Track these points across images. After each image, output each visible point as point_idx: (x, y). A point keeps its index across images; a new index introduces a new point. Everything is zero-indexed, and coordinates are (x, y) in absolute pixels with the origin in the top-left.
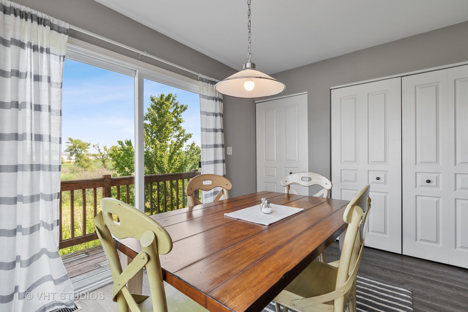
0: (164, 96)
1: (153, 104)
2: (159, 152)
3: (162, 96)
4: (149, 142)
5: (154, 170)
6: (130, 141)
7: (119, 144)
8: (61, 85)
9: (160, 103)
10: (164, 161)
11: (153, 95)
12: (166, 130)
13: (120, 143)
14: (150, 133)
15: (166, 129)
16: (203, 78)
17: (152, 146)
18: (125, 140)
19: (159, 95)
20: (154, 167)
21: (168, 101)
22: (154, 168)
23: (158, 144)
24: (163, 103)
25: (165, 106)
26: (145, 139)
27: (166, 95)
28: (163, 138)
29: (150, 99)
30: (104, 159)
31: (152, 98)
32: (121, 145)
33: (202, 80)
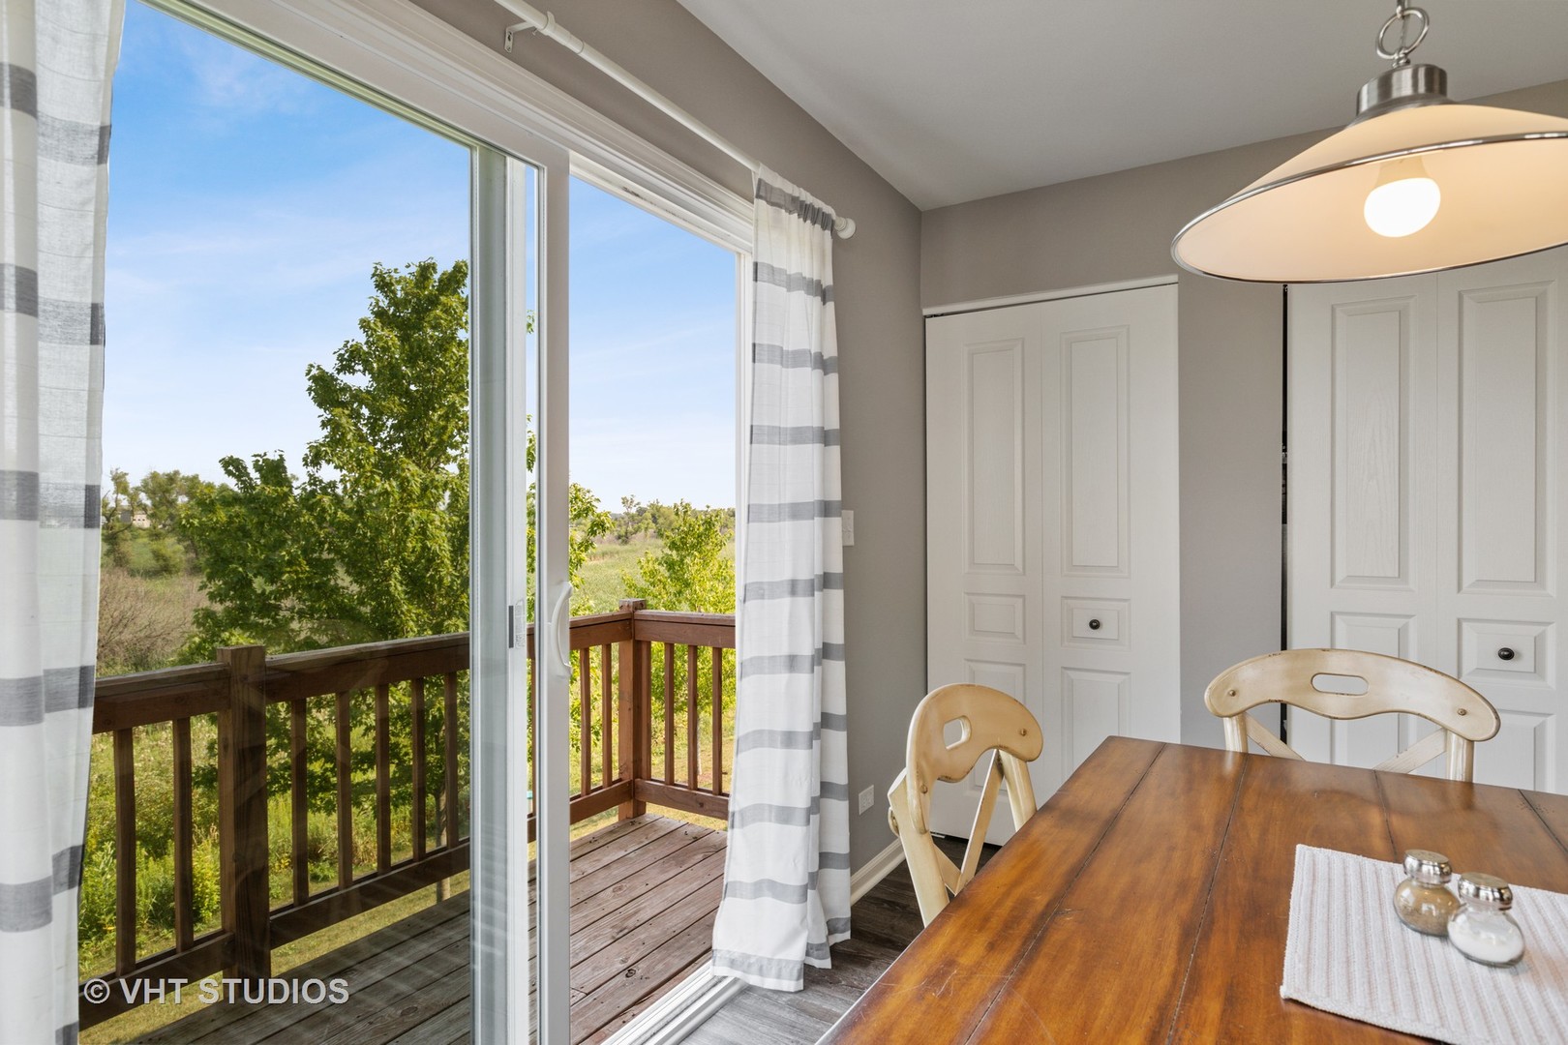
0: (436, 272)
1: (384, 303)
2: (420, 511)
3: (426, 270)
4: (368, 468)
5: (392, 589)
6: (282, 459)
7: (229, 473)
8: (96, 140)
9: (419, 300)
10: (441, 550)
11: (387, 266)
12: (446, 417)
13: (232, 466)
14: (365, 429)
15: (447, 413)
16: (772, 188)
17: (387, 486)
18: (255, 456)
19: (408, 266)
20: (387, 575)
21: (455, 292)
22: (392, 582)
23: (413, 475)
24: (433, 301)
25: (444, 316)
26: (352, 456)
27: (445, 266)
28: (431, 454)
29: (372, 283)
30: (116, 529)
31: (381, 276)
32: (238, 478)
33: (764, 192)
